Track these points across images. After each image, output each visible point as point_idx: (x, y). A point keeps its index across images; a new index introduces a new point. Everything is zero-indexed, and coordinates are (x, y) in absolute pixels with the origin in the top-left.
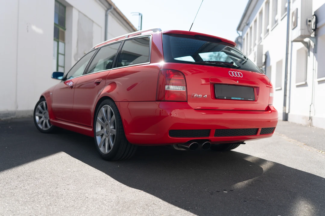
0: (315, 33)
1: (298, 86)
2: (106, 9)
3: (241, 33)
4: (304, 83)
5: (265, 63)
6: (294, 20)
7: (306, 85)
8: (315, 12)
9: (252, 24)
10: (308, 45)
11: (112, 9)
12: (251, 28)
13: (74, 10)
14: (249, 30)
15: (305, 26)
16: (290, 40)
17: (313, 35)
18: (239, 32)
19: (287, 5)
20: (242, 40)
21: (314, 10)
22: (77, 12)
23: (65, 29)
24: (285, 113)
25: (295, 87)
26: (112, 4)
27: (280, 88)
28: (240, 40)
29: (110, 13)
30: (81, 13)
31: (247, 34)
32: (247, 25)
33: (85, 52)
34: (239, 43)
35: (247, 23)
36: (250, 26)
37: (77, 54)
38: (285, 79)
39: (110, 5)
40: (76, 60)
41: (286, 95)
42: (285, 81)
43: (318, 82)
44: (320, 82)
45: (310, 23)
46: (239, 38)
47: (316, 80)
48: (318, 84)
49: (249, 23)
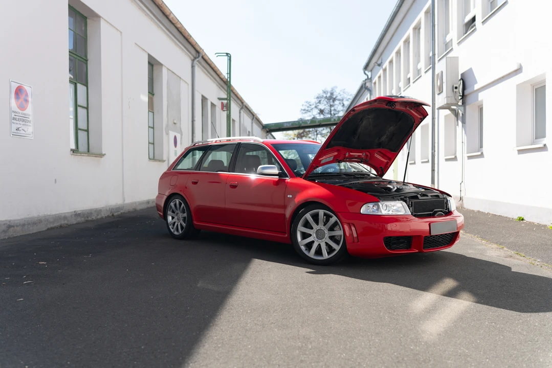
0: (462, 101)
1: (447, 160)
2: (192, 58)
3: (369, 74)
4: (453, 157)
6: (439, 84)
7: (455, 159)
8: (462, 75)
9: (386, 64)
10: (456, 114)
11: (200, 58)
12: (385, 70)
13: (164, 68)
14: (381, 72)
15: (451, 93)
16: (436, 107)
17: (460, 103)
18: (366, 72)
19: (431, 55)
20: (371, 85)
21: (461, 72)
22: (167, 70)
23: (153, 95)
25: (444, 160)
26: (201, 51)
27: (427, 160)
28: (368, 84)
29: (197, 62)
30: (169, 71)
31: (380, 77)
32: (379, 65)
33: (175, 122)
34: (367, 88)
35: (379, 62)
36: (384, 67)
37: (167, 125)
38: (432, 150)
39: (198, 52)
40: (167, 134)
41: (434, 170)
42: (432, 153)
43: (468, 157)
44: (470, 158)
45: (457, 90)
46: (366, 81)
47: (466, 155)
48: (468, 159)
49: (381, 63)
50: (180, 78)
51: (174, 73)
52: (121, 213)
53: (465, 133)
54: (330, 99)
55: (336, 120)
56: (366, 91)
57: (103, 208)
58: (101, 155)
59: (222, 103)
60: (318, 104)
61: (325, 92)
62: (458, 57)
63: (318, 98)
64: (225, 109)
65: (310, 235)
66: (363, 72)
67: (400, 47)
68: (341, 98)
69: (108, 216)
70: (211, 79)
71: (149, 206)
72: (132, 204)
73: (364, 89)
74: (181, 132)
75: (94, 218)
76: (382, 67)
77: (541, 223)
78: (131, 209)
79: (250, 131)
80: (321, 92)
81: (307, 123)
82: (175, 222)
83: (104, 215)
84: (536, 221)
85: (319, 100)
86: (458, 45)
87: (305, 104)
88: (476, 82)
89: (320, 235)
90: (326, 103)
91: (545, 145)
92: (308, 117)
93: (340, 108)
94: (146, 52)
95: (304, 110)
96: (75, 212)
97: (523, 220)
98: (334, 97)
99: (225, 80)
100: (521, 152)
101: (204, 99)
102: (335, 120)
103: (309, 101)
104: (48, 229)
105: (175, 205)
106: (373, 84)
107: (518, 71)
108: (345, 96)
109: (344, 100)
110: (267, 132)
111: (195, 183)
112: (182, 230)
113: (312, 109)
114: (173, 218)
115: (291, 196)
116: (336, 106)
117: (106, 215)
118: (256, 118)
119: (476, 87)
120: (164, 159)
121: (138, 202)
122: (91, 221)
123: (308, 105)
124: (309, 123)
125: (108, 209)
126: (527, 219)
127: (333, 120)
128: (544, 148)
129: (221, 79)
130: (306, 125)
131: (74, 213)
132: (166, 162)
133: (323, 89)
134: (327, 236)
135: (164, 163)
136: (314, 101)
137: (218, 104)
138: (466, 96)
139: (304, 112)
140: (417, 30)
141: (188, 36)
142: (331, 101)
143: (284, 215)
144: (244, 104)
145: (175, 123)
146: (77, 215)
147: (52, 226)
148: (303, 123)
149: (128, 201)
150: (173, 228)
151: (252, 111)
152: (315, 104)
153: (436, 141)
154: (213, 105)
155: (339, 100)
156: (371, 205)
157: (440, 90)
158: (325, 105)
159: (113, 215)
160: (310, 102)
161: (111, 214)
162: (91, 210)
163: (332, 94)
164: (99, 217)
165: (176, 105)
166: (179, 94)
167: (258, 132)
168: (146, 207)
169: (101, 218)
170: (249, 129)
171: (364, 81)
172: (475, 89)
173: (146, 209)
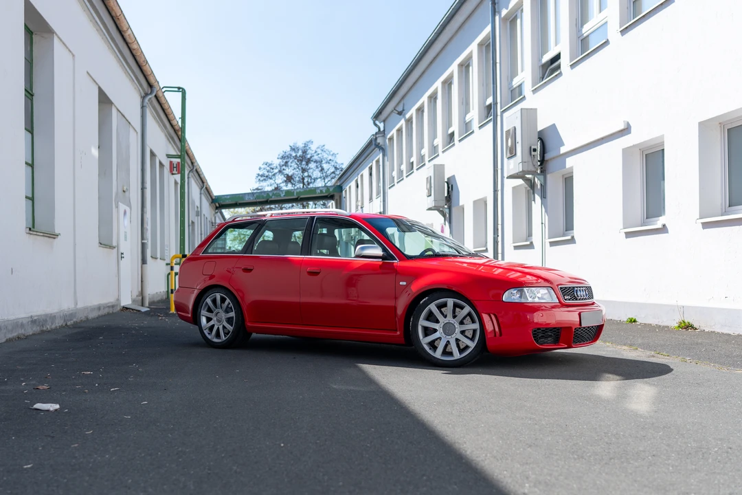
0: (541, 168)
1: (516, 248)
2: (143, 94)
3: (381, 125)
4: (527, 243)
5: (449, 199)
6: (510, 144)
7: (531, 246)
8: (540, 133)
9: (412, 112)
10: (532, 185)
11: (152, 95)
12: (409, 121)
13: (113, 106)
14: (403, 122)
15: (527, 157)
17: (539, 171)
18: (377, 122)
20: (385, 141)
21: (538, 129)
22: (116, 111)
25: (513, 248)
26: (155, 84)
27: (483, 248)
28: (380, 140)
30: (119, 113)
31: (400, 131)
32: (400, 113)
33: (125, 189)
34: (378, 146)
35: (400, 109)
36: (408, 116)
37: (117, 194)
38: (494, 234)
39: (151, 86)
40: (117, 207)
42: (494, 238)
43: (550, 242)
44: (552, 244)
45: (535, 153)
46: (378, 136)
47: (548, 241)
48: (551, 246)
49: (403, 110)
50: (130, 123)
51: (124, 116)
52: (75, 322)
53: (546, 211)
54: (302, 161)
55: (324, 191)
56: (377, 149)
57: (57, 313)
58: (54, 236)
59: (171, 162)
60: (284, 167)
61: (294, 150)
62: (536, 109)
63: (283, 158)
64: (175, 172)
65: (435, 331)
66: (372, 122)
67: (437, 88)
68: (318, 159)
69: (62, 327)
71: (100, 314)
73: (373, 146)
74: (130, 205)
75: (49, 327)
76: (404, 117)
77: (660, 324)
78: (83, 317)
79: (199, 206)
80: (289, 149)
81: (280, 195)
82: (213, 326)
83: (58, 324)
84: (653, 322)
85: (285, 161)
86: (534, 94)
87: (263, 167)
88: (562, 144)
89: (448, 330)
90: (296, 166)
91: (664, 225)
92: (268, 187)
93: (317, 174)
94: (97, 84)
95: (262, 176)
96: (31, 317)
97: (635, 321)
98: (309, 156)
99: (176, 128)
100: (629, 235)
101: (153, 154)
102: (321, 191)
103: (270, 162)
104: (7, 341)
105: (214, 301)
106: (387, 140)
107: (626, 131)
108: (325, 156)
109: (324, 162)
110: (217, 208)
111: (247, 270)
112: (226, 334)
113: (274, 175)
114: (209, 320)
115: (405, 283)
116: (309, 171)
117: (60, 325)
118: (206, 188)
119: (563, 150)
120: (114, 244)
121: (90, 307)
122: (47, 332)
123: (268, 168)
124: (282, 195)
125: (62, 315)
126: (639, 321)
127: (318, 191)
128: (663, 229)
129: (172, 126)
130: (279, 198)
131: (30, 319)
132: (116, 248)
133: (292, 145)
134: (458, 330)
135: (114, 250)
136: (277, 162)
137: (166, 162)
138: (546, 161)
139: (262, 179)
140: (464, 67)
141: (144, 61)
142: (304, 163)
143: (395, 308)
144: (195, 164)
145: (124, 191)
146: (34, 321)
147: (10, 336)
148: (273, 195)
149: (80, 305)
150: (209, 334)
151: (202, 176)
152: (278, 167)
153: (500, 222)
154: (161, 164)
155: (316, 162)
156: (514, 291)
157: (511, 153)
158: (295, 169)
160: (270, 165)
161: (65, 324)
162: (46, 315)
163: (305, 152)
164: (53, 327)
165: (125, 164)
166: (128, 147)
167: (207, 209)
168: (97, 315)
169: (56, 329)
170: (197, 203)
171: (373, 135)
172: (561, 153)
173: (97, 318)
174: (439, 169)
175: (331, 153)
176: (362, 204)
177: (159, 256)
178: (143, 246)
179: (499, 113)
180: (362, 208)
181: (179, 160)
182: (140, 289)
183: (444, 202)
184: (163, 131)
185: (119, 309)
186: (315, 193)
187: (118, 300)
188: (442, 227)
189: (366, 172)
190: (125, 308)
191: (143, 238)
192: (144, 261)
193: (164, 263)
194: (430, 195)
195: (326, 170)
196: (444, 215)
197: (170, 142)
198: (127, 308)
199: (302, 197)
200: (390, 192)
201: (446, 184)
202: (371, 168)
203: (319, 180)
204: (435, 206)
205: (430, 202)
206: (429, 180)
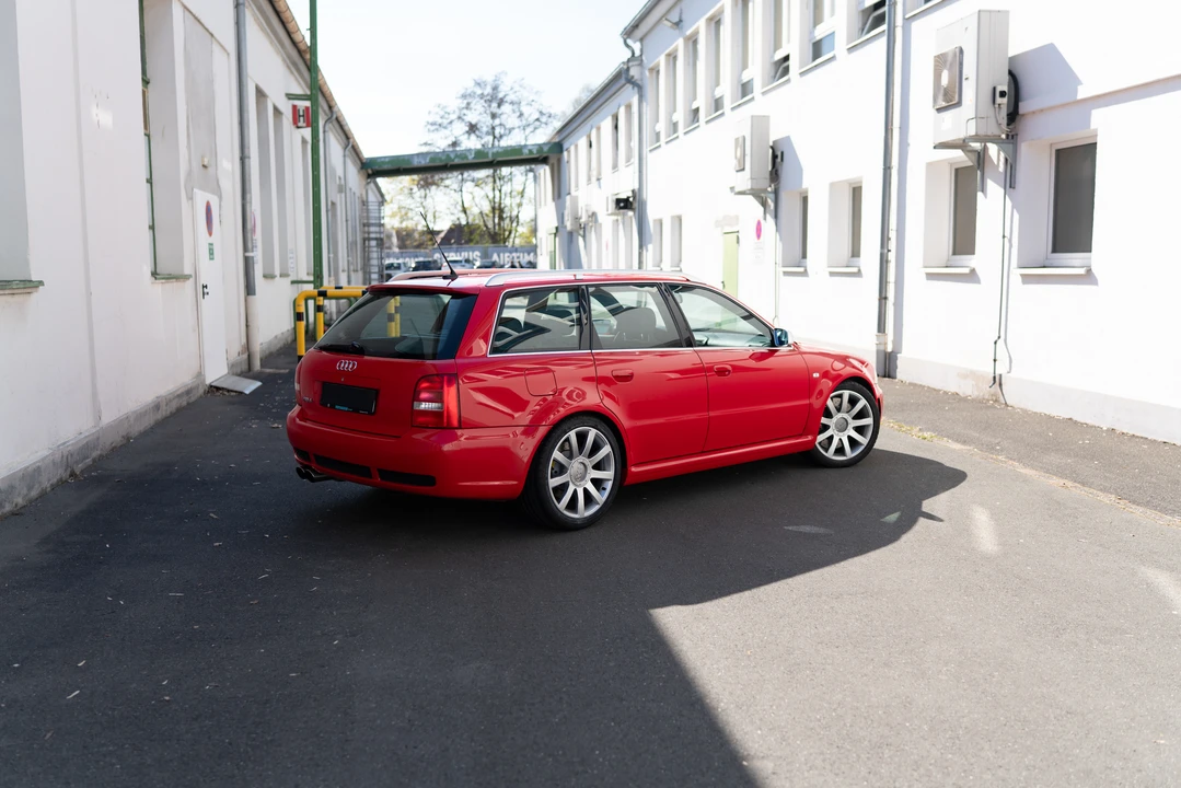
1: (933, 276)
3: (637, 47)
4: (964, 270)
5: (774, 175)
6: (945, 80)
7: (971, 277)
8: (1011, 63)
9: (699, 25)
10: (980, 161)
12: (693, 41)
14: (680, 43)
15: (987, 109)
18: (629, 42)
20: (642, 74)
22: (181, 9)
23: (147, 82)
24: (886, 353)
25: (924, 276)
27: (852, 270)
28: (634, 72)
30: (187, 13)
31: (672, 56)
32: (675, 25)
33: (206, 161)
34: (630, 81)
35: (675, 17)
36: (688, 33)
37: (189, 173)
38: (882, 246)
40: (190, 198)
41: (886, 298)
42: (882, 255)
43: (1022, 275)
44: (1026, 279)
45: (1001, 100)
46: (630, 64)
47: (1017, 272)
48: (1024, 283)
49: (681, 21)
50: (212, 35)
51: (199, 21)
52: (94, 461)
54: (491, 101)
55: (535, 152)
56: (629, 86)
57: (43, 459)
58: (30, 286)
59: (294, 107)
60: (465, 111)
61: (479, 84)
62: (1005, 12)
63: (464, 96)
64: (300, 124)
66: (622, 41)
68: (516, 99)
69: (62, 483)
70: (271, 43)
71: (159, 416)
72: (120, 422)
73: (623, 81)
74: (218, 191)
75: (20, 501)
76: (683, 32)
78: (117, 439)
79: (342, 176)
80: (472, 83)
81: (466, 157)
83: (46, 482)
85: (465, 102)
87: (434, 110)
88: (1075, 82)
90: (482, 109)
93: (513, 121)
95: (432, 124)
98: (501, 95)
99: (302, 47)
101: (260, 94)
102: (530, 151)
103: (444, 104)
106: (647, 72)
108: (526, 94)
109: (523, 103)
110: (369, 176)
113: (451, 122)
116: (502, 117)
117: (54, 480)
118: (353, 147)
119: (1082, 93)
120: (188, 270)
121: (135, 412)
122: (14, 514)
123: (442, 113)
124: (472, 157)
125: (58, 457)
127: (526, 151)
129: (294, 43)
130: (465, 161)
132: (192, 280)
133: (476, 78)
135: (188, 282)
136: (455, 104)
137: (286, 108)
138: (1023, 115)
139: (433, 128)
142: (494, 105)
144: (335, 109)
145: (204, 166)
148: (457, 156)
149: (108, 418)
151: (346, 128)
152: (457, 111)
153: (893, 226)
154: (277, 111)
155: (512, 103)
157: (947, 99)
158: (481, 114)
159: (73, 474)
160: (445, 107)
161: (68, 473)
163: (495, 88)
164: (34, 493)
165: (203, 113)
166: (210, 82)
167: (354, 177)
168: (152, 422)
169: (43, 495)
170: (340, 172)
171: (623, 63)
172: (1080, 97)
173: (152, 428)
174: (760, 123)
175: (535, 90)
176: (599, 173)
177: (277, 273)
178: (248, 264)
179: (899, 21)
180: (598, 179)
181: (308, 104)
182: (244, 340)
183: (768, 181)
184: (278, 52)
185: (201, 391)
186: (522, 154)
187: (200, 375)
188: (759, 223)
189: (607, 124)
190: (214, 389)
191: (245, 249)
192: (250, 289)
193: (287, 281)
194: (743, 169)
195: (526, 115)
196: (764, 204)
197: (292, 73)
198: (218, 389)
199: (500, 159)
200: (650, 158)
201: (771, 151)
202: (616, 118)
203: (517, 130)
204: (752, 189)
205: (744, 181)
206: (740, 143)
